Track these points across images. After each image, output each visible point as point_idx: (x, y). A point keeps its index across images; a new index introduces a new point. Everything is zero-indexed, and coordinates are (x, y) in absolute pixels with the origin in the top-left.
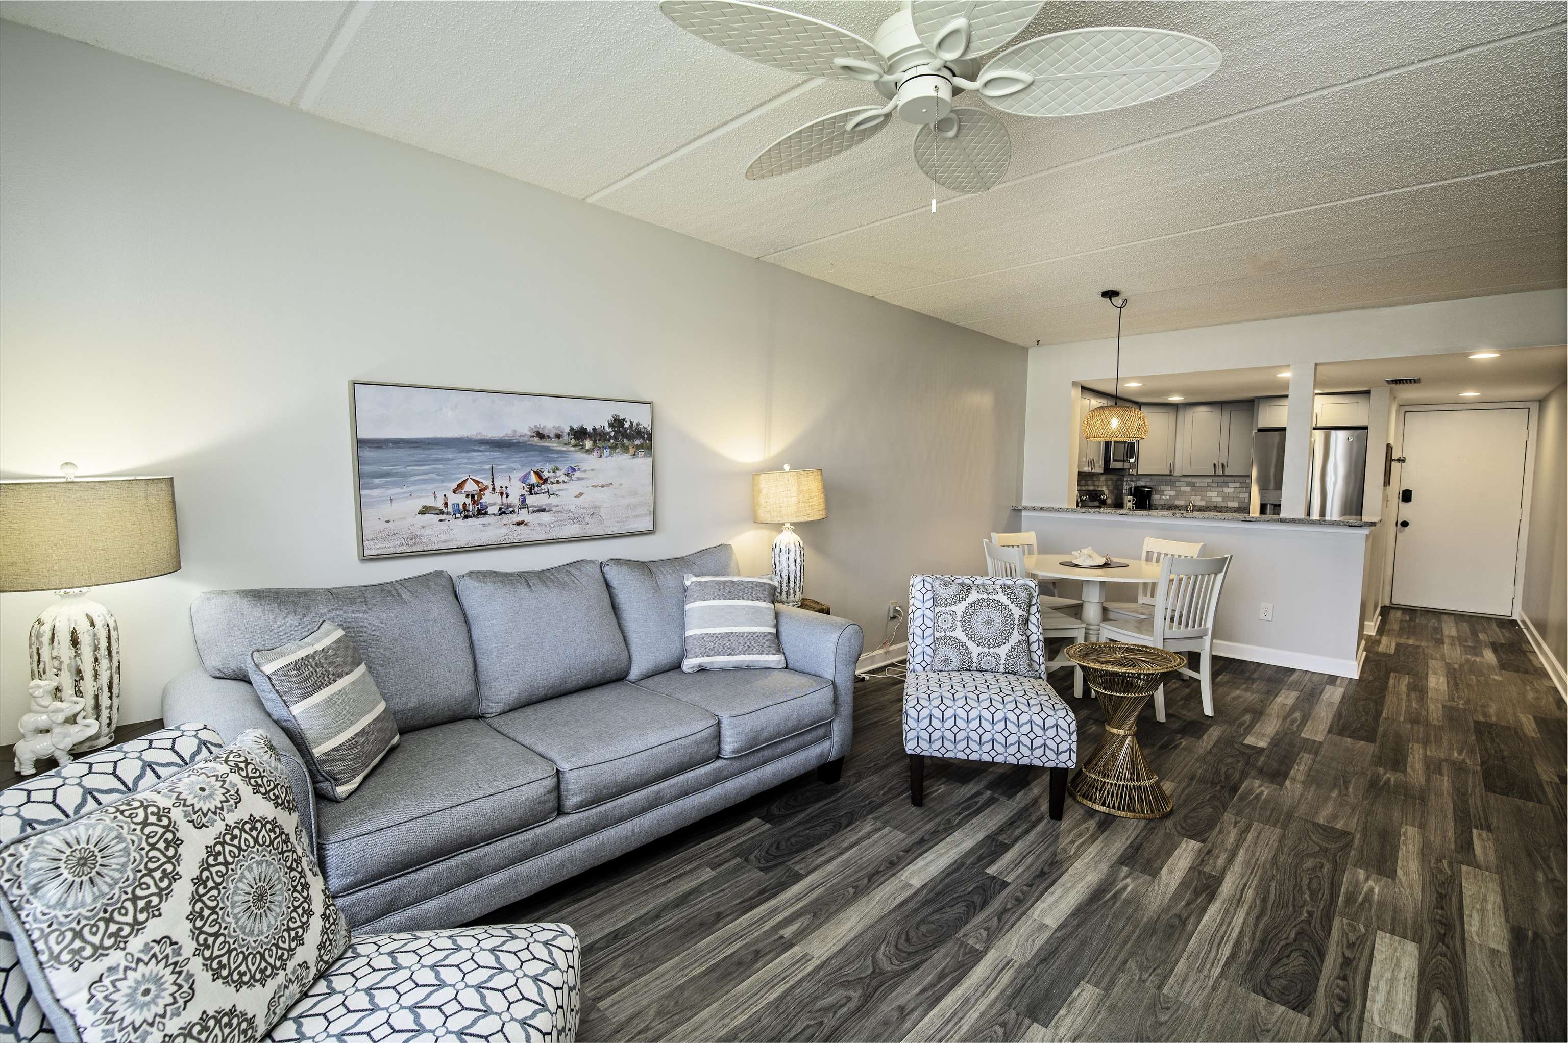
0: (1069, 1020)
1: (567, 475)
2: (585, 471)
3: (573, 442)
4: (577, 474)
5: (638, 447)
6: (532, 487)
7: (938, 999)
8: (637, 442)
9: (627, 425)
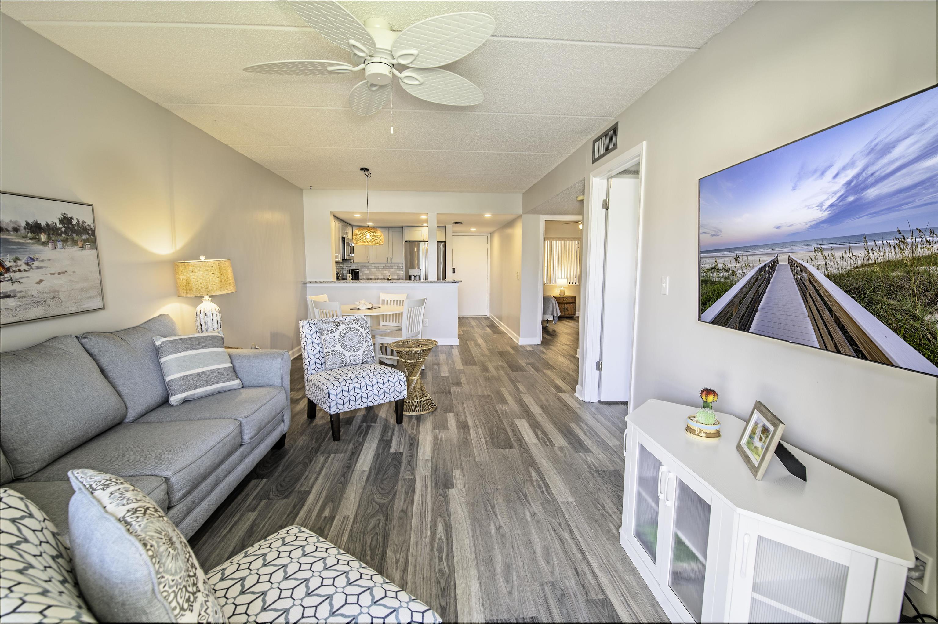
0: (458, 482)
1: (27, 264)
2: (43, 261)
3: (29, 235)
4: (36, 263)
5: (85, 241)
7: (412, 501)
8: (84, 237)
9: (74, 222)
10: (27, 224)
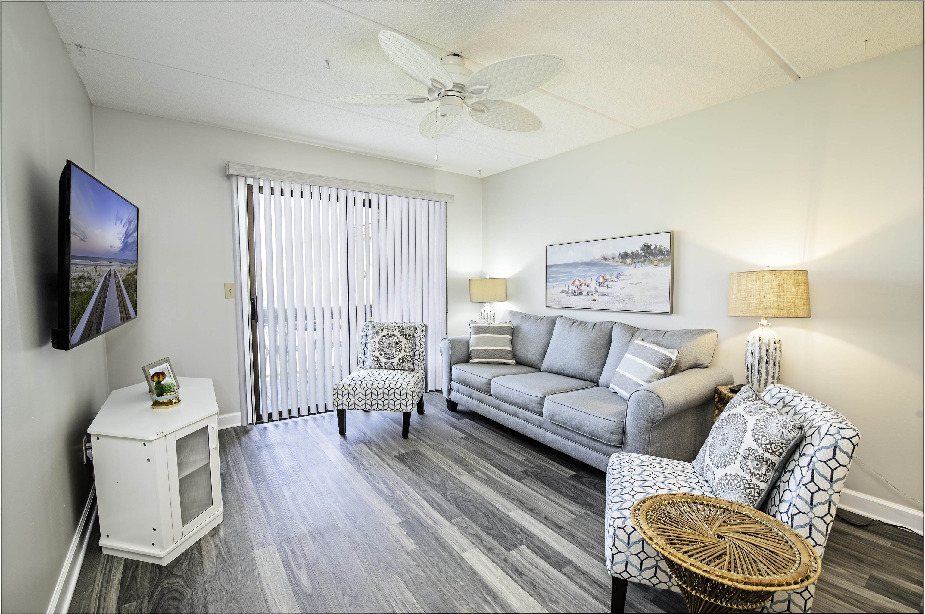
1: (617, 277)
3: (621, 260)
4: (622, 277)
5: (660, 260)
6: (600, 283)
8: (659, 258)
9: (652, 248)
10: (620, 254)
